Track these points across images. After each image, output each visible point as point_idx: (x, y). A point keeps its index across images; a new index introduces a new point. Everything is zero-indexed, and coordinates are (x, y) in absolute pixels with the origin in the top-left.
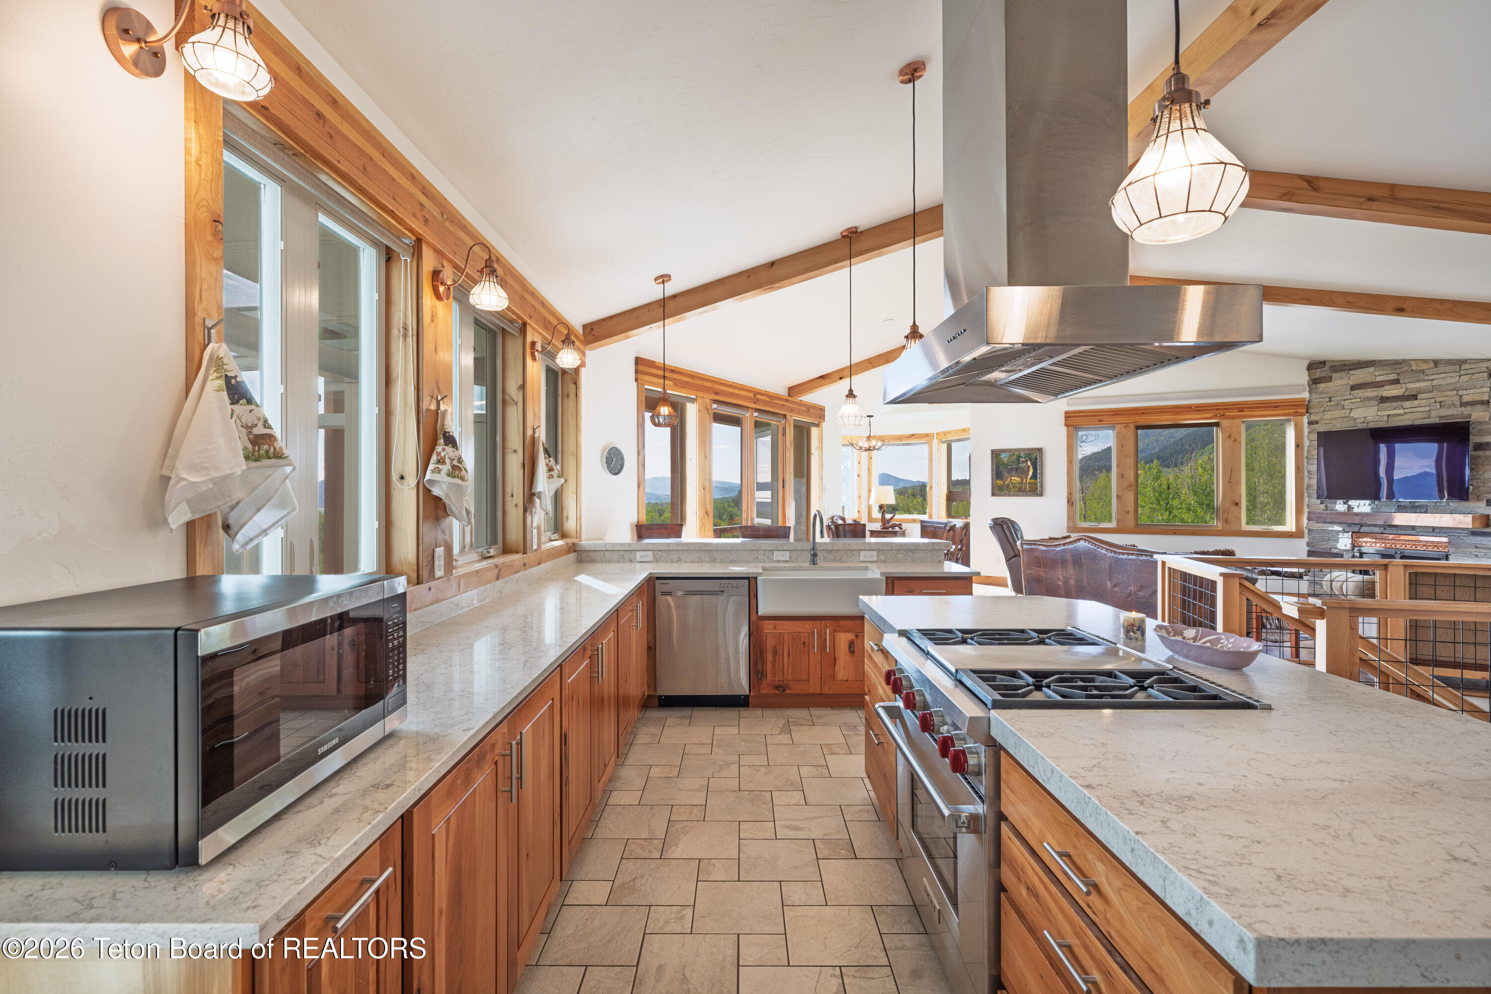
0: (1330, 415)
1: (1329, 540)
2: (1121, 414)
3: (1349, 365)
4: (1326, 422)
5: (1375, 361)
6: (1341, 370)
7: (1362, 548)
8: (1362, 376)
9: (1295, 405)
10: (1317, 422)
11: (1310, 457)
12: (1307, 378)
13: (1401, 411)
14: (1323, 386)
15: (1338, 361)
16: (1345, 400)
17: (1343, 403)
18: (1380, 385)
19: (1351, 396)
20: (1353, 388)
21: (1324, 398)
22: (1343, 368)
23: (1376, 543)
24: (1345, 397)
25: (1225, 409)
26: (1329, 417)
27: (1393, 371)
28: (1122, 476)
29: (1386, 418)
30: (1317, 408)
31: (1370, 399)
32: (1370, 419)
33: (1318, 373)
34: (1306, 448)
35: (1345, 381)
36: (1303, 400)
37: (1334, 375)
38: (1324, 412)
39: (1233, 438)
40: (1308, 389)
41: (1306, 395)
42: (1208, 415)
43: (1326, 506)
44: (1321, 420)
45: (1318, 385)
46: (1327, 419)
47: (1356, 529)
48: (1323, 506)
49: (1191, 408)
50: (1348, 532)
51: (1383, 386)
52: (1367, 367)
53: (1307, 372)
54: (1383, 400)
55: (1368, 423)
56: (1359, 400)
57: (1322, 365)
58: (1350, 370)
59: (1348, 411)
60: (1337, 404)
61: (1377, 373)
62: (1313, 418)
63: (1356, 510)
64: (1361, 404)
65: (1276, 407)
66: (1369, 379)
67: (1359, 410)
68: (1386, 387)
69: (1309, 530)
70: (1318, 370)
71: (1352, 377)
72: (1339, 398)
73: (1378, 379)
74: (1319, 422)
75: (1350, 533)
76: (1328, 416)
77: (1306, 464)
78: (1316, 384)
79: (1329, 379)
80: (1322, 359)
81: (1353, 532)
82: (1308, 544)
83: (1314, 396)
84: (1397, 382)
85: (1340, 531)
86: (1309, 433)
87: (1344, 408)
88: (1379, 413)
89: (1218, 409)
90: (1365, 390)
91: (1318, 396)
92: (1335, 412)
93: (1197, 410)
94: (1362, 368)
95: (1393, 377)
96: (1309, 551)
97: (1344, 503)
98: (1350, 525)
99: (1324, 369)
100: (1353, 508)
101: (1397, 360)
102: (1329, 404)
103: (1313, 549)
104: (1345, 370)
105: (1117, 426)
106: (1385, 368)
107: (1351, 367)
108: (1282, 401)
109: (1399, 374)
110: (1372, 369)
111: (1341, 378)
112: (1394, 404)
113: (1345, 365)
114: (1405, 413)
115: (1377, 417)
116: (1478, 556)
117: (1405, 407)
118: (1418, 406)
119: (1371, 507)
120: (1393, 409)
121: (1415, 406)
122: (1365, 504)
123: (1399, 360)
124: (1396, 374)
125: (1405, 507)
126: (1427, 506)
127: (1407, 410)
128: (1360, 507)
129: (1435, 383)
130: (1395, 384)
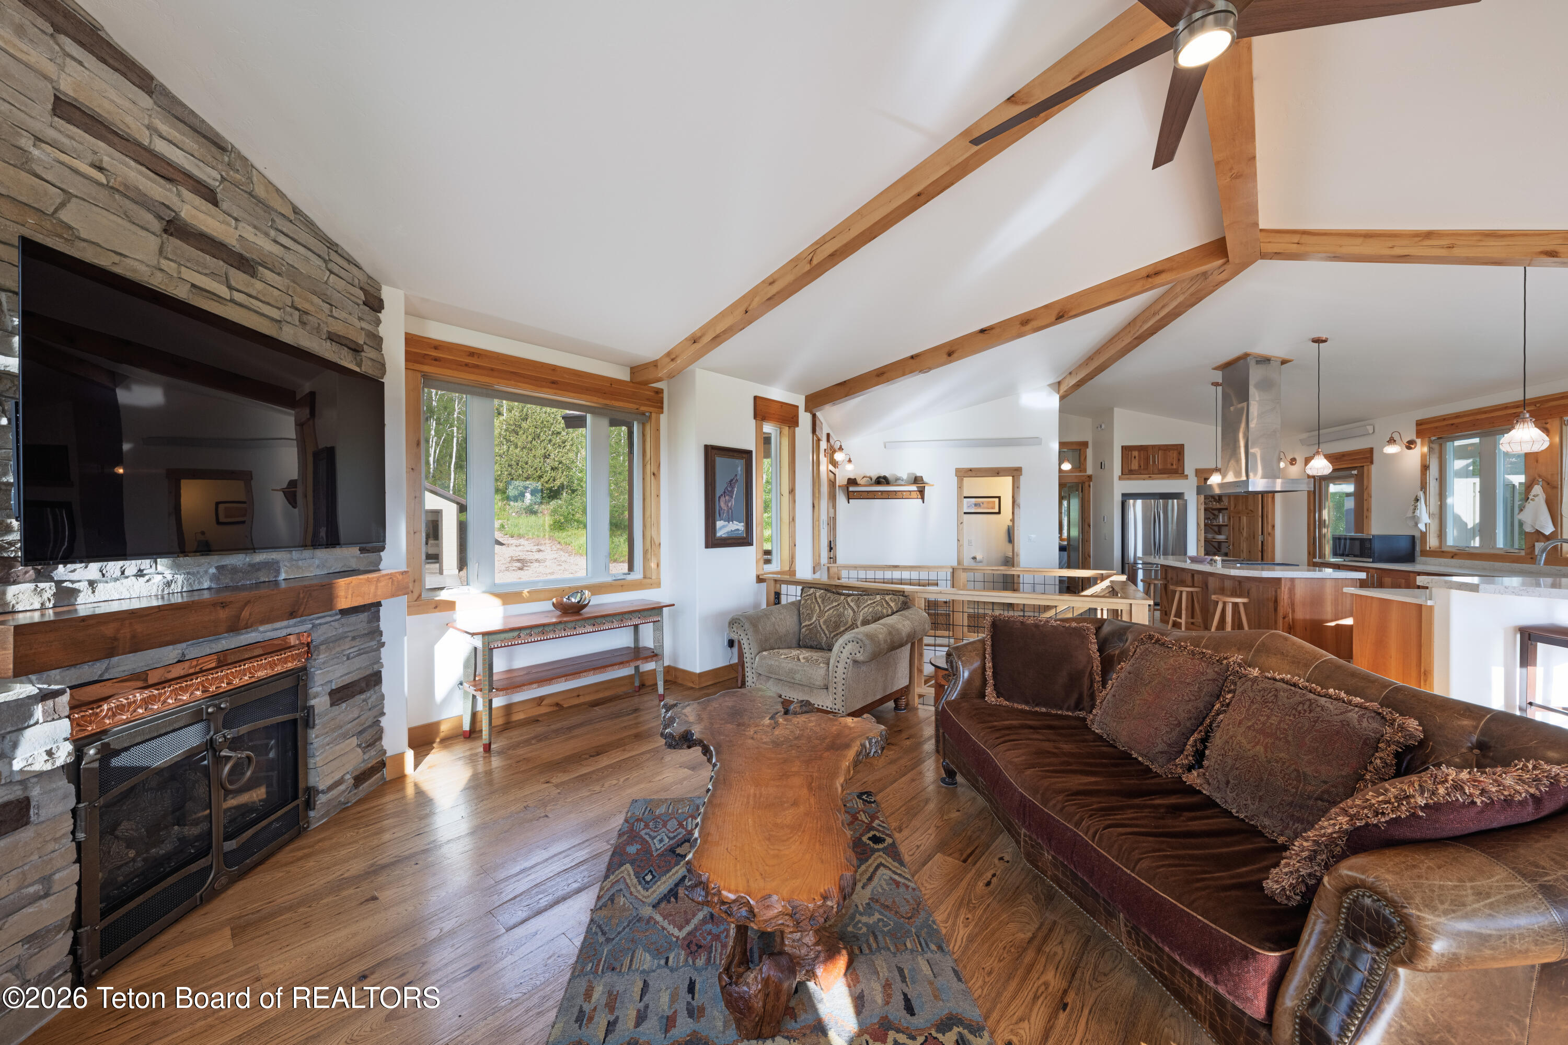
7: (107, 739)
8: (113, 96)
17: (26, 143)
18: (164, 170)
24: (35, 126)
27: (208, 158)
31: (140, 198)
32: (138, 268)
47: (95, 672)
51: (173, 181)
52: (131, 79)
54: (178, 229)
56: (97, 175)
61: (158, 125)
63: (82, 604)
64: (103, 196)
66: (133, 126)
67: (102, 218)
73: (160, 146)
75: (65, 697)
81: (75, 688)
84: (210, 196)
88: (166, 265)
90: (115, 153)
94: (107, 64)
95: (203, 172)
100: (74, 592)
106: (182, 125)
109: (222, 177)
110: (145, 99)
112: (207, 259)
114: (232, 301)
115: (159, 275)
116: (352, 655)
117: (233, 284)
118: (260, 296)
119: (142, 580)
120: (206, 275)
121: (254, 293)
122: (123, 573)
123: (226, 142)
124: (219, 177)
125: (234, 570)
126: (278, 562)
127: (238, 296)
128: (100, 587)
129: (290, 258)
130: (206, 200)
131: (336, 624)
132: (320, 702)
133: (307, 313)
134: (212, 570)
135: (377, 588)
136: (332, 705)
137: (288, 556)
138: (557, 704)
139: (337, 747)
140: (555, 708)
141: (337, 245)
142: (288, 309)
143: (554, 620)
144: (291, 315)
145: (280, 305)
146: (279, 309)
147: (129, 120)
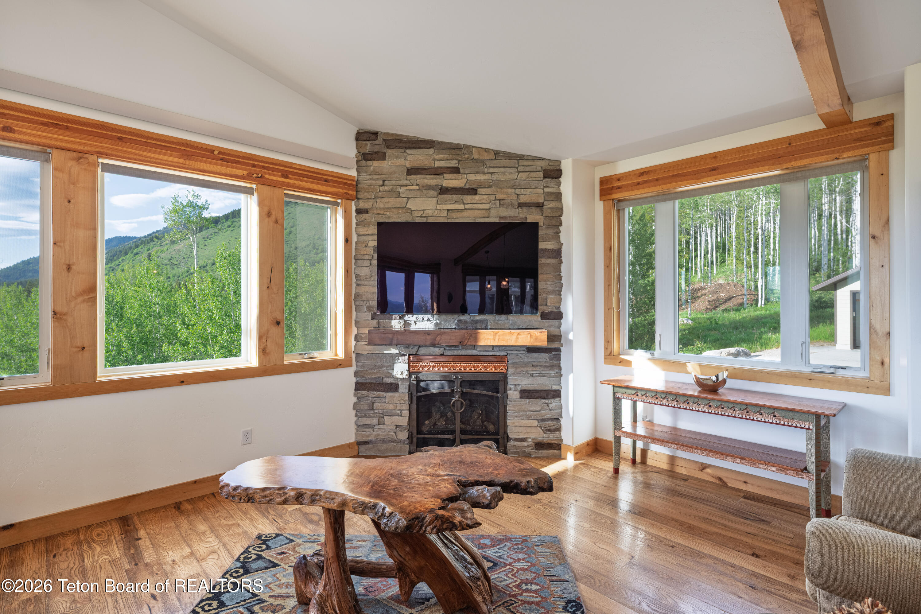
0: (384, 204)
1: (381, 367)
2: (67, 128)
3: (406, 142)
4: (379, 212)
5: (434, 141)
6: (397, 147)
7: (419, 375)
8: (421, 158)
9: (345, 184)
10: (367, 212)
11: (359, 257)
12: (355, 151)
13: (461, 207)
14: (375, 163)
15: (392, 135)
16: (401, 186)
17: (399, 190)
18: (438, 172)
19: (408, 182)
20: (411, 171)
21: (377, 180)
22: (398, 145)
23: (433, 367)
24: (401, 183)
25: (264, 168)
26: (382, 206)
27: (454, 157)
28: (69, 268)
29: (445, 214)
30: (368, 192)
31: (429, 187)
32: (429, 212)
33: (368, 147)
34: (354, 245)
35: (401, 162)
36: (350, 178)
37: (389, 152)
38: (376, 198)
39: (273, 217)
40: (356, 167)
41: (353, 173)
42: (240, 172)
43: (379, 323)
44: (371, 209)
45: (369, 163)
46: (380, 209)
47: (414, 351)
48: (375, 322)
49: (213, 152)
50: (404, 355)
51: (441, 174)
52: (425, 148)
53: (354, 143)
54: (443, 191)
55: (427, 217)
56: (417, 188)
57: (373, 137)
58: (406, 148)
59: (405, 200)
60: (392, 191)
61: (436, 157)
62: (363, 205)
63: (413, 328)
64: (418, 193)
65: (326, 181)
66: (428, 163)
67: (418, 201)
68: (446, 176)
69: (358, 355)
70: (369, 143)
71: (410, 158)
72: (394, 182)
73: (438, 164)
74: (370, 211)
75: (407, 357)
76: (380, 204)
77: (353, 267)
78: (366, 160)
79: (383, 157)
80: (374, 128)
81: (409, 355)
82: (356, 374)
83: (363, 176)
84: (456, 171)
85: (396, 355)
86: (357, 224)
87: (399, 197)
88: (439, 207)
89: (254, 166)
90: (423, 176)
91: (368, 177)
92: (391, 200)
93: (222, 159)
94: (420, 148)
95: (453, 164)
96: (357, 384)
97: (401, 318)
98: (407, 346)
99: (376, 142)
100: (410, 324)
101: (458, 145)
102: (381, 188)
103: (362, 380)
104: (400, 148)
105: (55, 154)
106: (444, 151)
107: (408, 145)
108: (332, 174)
109: (459, 161)
110: (431, 151)
111: (397, 157)
112: (455, 197)
113: (400, 141)
114: (465, 209)
115: (436, 211)
116: (534, 375)
117: (465, 202)
118: (478, 202)
119: (430, 322)
120: (454, 203)
121: (475, 202)
122: (423, 319)
123: (460, 145)
124: (457, 162)
125: (466, 322)
126: (487, 320)
127: (467, 206)
128: (418, 323)
129: (495, 177)
130: (455, 173)
131: (522, 356)
132: (513, 394)
133: (503, 200)
134: (456, 321)
135: (517, 338)
136: (521, 398)
137: (494, 318)
138: (720, 479)
139: (522, 421)
140: (717, 482)
141: (524, 156)
142: (493, 202)
143: (696, 394)
144: (495, 204)
145: (488, 202)
146: (489, 203)
147: (426, 162)
